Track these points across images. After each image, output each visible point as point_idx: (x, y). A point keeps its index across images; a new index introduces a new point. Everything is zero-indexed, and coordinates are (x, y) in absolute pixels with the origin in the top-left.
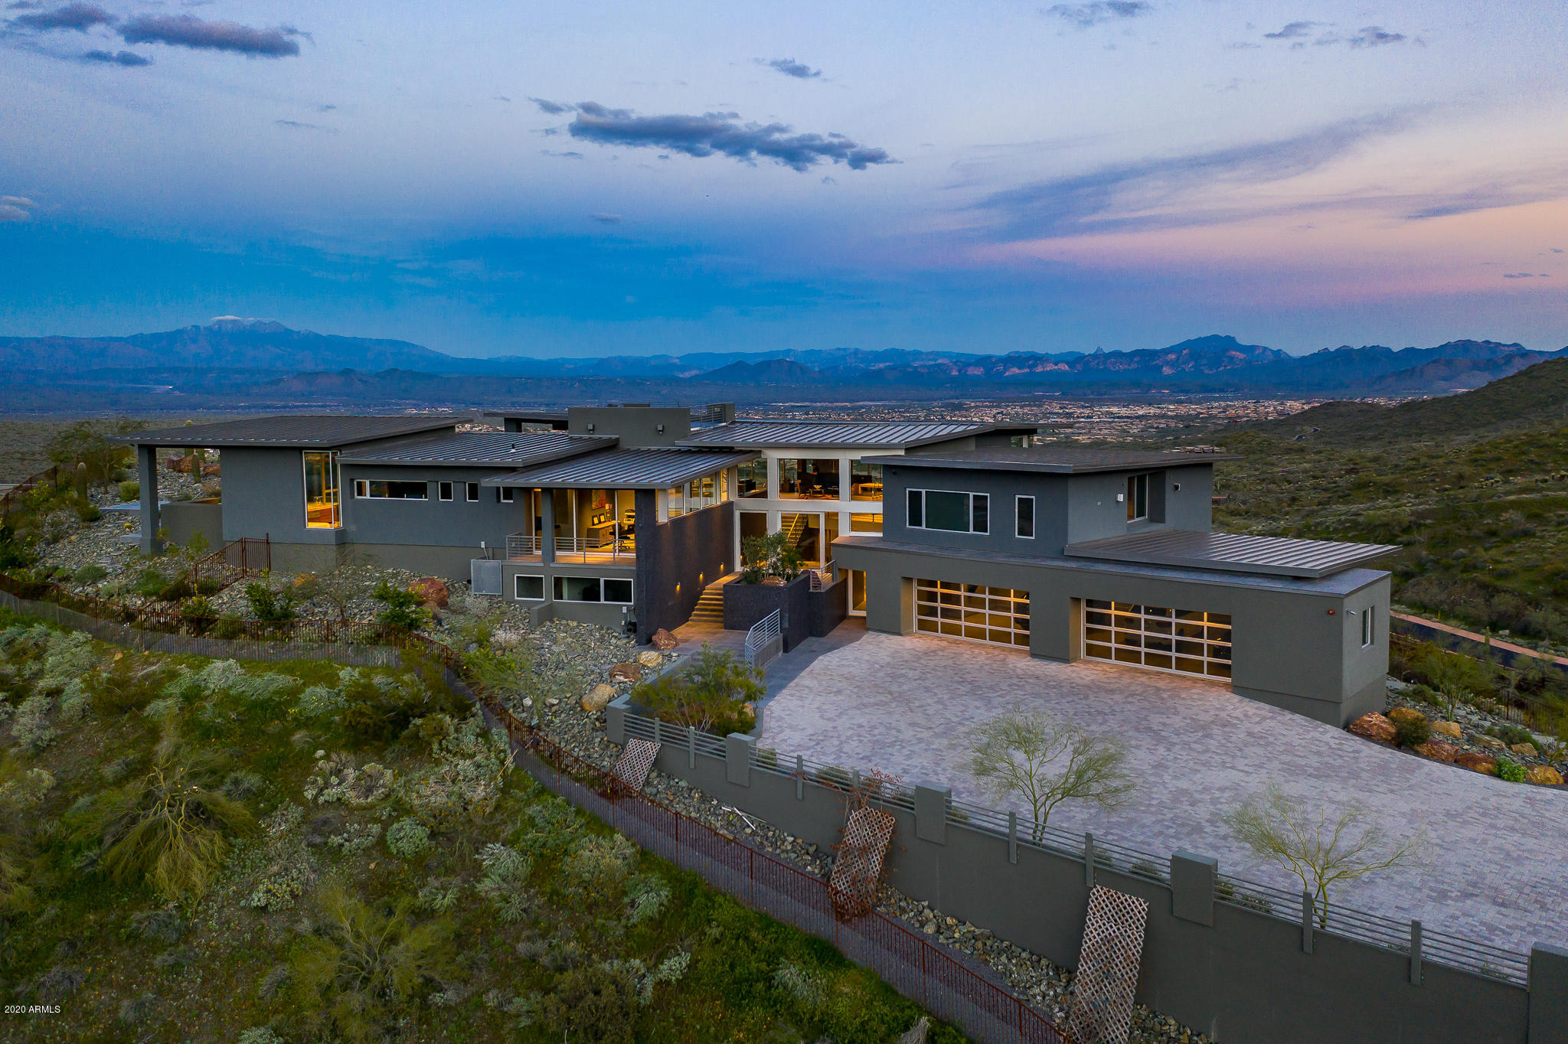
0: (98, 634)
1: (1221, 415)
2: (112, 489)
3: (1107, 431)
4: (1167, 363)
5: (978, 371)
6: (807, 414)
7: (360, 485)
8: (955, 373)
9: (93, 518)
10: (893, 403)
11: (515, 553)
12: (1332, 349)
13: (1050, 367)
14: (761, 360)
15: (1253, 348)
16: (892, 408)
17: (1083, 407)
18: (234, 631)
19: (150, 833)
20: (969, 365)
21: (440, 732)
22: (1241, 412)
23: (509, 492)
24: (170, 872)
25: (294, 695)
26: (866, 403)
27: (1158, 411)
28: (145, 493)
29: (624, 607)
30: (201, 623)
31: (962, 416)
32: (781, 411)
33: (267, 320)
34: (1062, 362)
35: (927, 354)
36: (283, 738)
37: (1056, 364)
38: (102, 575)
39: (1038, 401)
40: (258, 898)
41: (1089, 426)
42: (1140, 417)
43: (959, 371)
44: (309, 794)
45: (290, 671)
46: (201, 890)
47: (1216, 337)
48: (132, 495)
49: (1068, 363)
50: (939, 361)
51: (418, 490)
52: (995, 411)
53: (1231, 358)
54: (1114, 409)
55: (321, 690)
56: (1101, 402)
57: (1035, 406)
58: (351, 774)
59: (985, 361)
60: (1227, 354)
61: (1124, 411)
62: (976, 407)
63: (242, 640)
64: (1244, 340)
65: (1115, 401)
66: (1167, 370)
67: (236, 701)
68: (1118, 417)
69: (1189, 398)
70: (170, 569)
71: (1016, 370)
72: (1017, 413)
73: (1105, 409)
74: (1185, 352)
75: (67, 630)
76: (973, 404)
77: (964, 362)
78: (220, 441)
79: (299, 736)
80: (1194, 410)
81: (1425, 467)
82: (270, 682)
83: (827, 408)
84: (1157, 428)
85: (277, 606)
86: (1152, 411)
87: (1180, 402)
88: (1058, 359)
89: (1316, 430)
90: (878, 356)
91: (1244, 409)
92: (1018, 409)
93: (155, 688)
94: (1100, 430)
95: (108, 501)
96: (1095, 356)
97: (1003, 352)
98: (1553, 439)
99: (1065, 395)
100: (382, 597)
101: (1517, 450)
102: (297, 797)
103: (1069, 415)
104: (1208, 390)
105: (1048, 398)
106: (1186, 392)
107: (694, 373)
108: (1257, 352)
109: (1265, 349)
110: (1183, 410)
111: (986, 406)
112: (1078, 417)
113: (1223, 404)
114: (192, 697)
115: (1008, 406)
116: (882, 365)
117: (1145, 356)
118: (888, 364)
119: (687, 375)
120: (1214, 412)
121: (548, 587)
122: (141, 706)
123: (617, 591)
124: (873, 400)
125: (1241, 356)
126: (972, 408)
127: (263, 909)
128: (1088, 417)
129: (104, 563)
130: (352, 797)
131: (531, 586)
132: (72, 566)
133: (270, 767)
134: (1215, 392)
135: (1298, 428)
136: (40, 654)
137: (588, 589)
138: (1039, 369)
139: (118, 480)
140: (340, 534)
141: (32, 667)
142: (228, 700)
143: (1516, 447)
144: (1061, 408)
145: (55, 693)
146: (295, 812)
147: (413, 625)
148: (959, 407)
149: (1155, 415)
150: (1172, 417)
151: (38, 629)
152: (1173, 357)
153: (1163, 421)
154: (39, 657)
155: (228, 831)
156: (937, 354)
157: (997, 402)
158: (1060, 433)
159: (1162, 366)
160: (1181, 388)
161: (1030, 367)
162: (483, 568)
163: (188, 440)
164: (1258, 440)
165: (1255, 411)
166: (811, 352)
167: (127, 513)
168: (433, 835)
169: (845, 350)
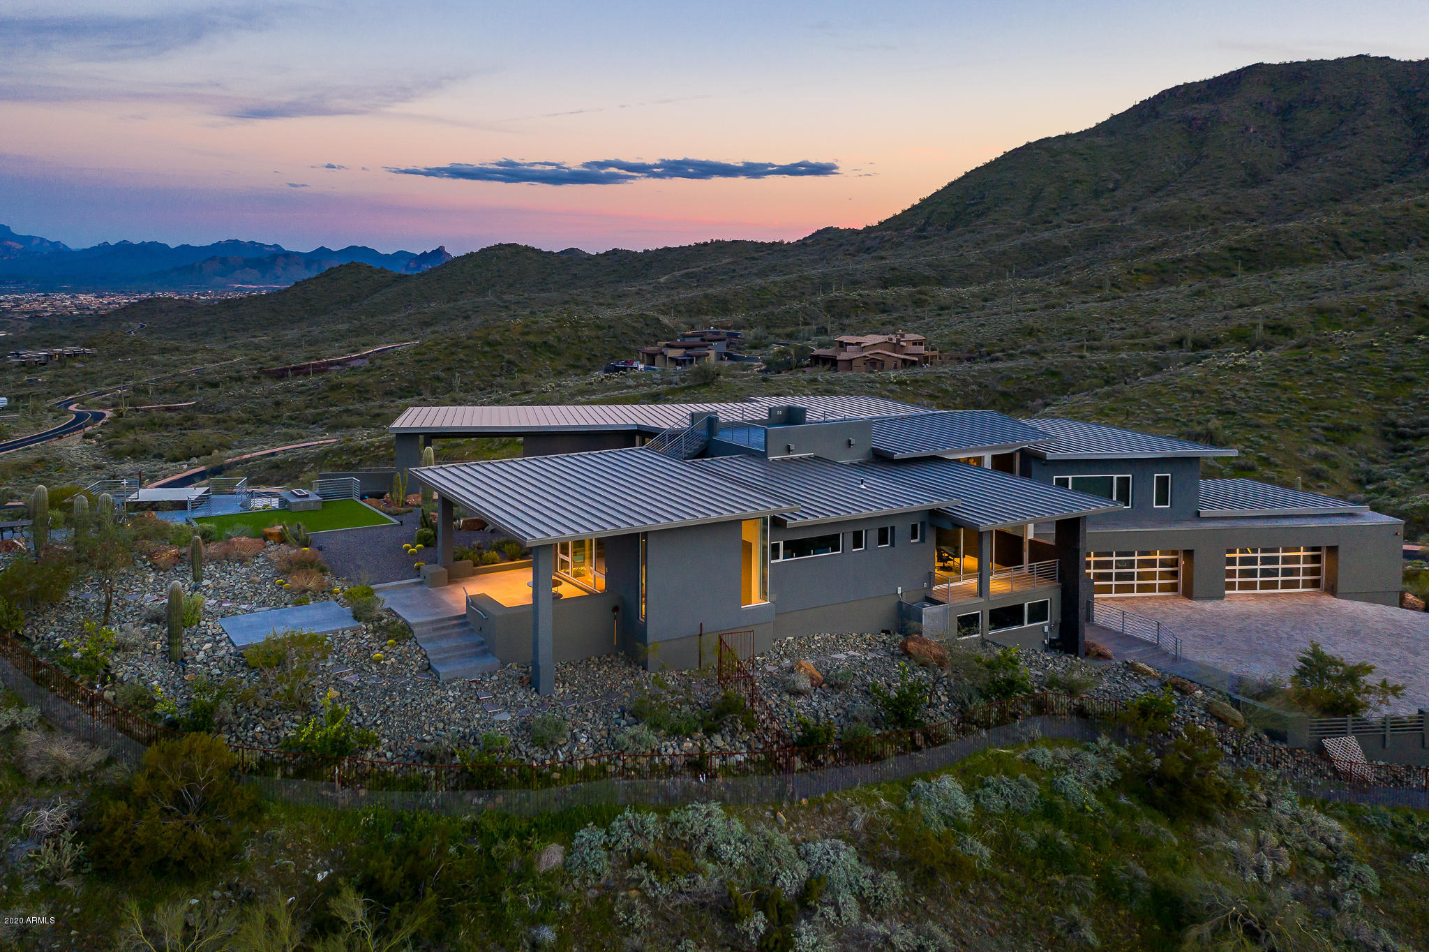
7: (775, 547)
12: (112, 243)
15: (31, 238)
29: (1046, 626)
53: (8, 248)
81: (380, 368)
89: (142, 326)
91: (37, 302)
98: (471, 341)
101: (448, 351)
108: (34, 243)
109: (42, 240)
121: (985, 621)
125: (18, 246)
140: (773, 608)
143: (446, 348)
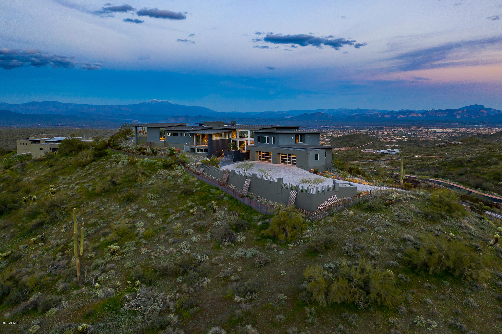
0: (129, 155)
1: (475, 132)
2: (130, 136)
3: (432, 137)
4: (458, 114)
5: (388, 116)
6: (327, 130)
7: (169, 134)
8: (380, 117)
9: (127, 139)
10: (357, 127)
11: (191, 145)
13: (415, 115)
14: (313, 112)
15: (490, 109)
16: (357, 128)
17: (426, 129)
18: (148, 154)
19: (137, 176)
20: (385, 114)
21: (175, 167)
22: (483, 131)
23: (191, 134)
24: (140, 180)
25: (156, 163)
26: (348, 127)
27: (453, 130)
28: (135, 136)
29: (207, 153)
30: (144, 153)
31: (381, 131)
32: (318, 129)
33: (165, 101)
34: (419, 113)
35: (370, 110)
36: (154, 167)
37: (417, 114)
38: (129, 147)
39: (409, 127)
40: (150, 183)
41: (426, 135)
42: (445, 133)
43: (382, 116)
44: (157, 173)
45: (156, 160)
46: (143, 182)
47: (476, 105)
48: (133, 136)
49: (421, 114)
50: (375, 113)
51: (177, 134)
52: (393, 130)
53: (482, 113)
54: (437, 130)
55: (160, 162)
56: (432, 127)
57: (408, 128)
58: (163, 171)
59: (391, 113)
60: (481, 111)
61: (440, 130)
62: (386, 128)
63: (150, 156)
64: (486, 106)
65: (437, 127)
66: (458, 117)
67: (148, 163)
68: (438, 132)
69: (466, 126)
70: (139, 146)
71: (402, 116)
72: (401, 131)
73: (433, 129)
74: (465, 110)
75: (124, 154)
76: (385, 127)
77: (383, 113)
78: (147, 126)
79: (156, 167)
80: (466, 130)
82: (153, 161)
83: (335, 128)
84: (451, 136)
85: (155, 151)
86: (451, 130)
87: (462, 128)
88: (418, 112)
90: (353, 111)
91: (484, 130)
92: (401, 129)
93: (137, 161)
94: (430, 136)
95: (129, 137)
96: (432, 111)
97: (398, 110)
99: (420, 125)
100: (170, 150)
102: (156, 173)
103: (420, 131)
104: (473, 123)
105: (412, 125)
106: (465, 124)
107: (291, 117)
108: (491, 111)
109: (495, 110)
110: (462, 130)
111: (390, 128)
112: (423, 132)
113: (477, 128)
114: (142, 163)
115: (398, 128)
116: (354, 114)
117: (451, 112)
118: (356, 114)
119: (289, 117)
120: (473, 131)
121: (196, 150)
122: (135, 164)
123: (206, 151)
124: (350, 126)
125: (486, 112)
126: (385, 128)
127: (151, 184)
128: (426, 132)
129: (129, 146)
130: (163, 174)
131: (193, 150)
132: (124, 146)
133: (153, 170)
134: (476, 124)
135: (498, 137)
136: (120, 157)
137: (202, 150)
138: (411, 116)
139: (130, 134)
140: (165, 141)
141: (119, 159)
142: (147, 163)
144: (417, 129)
145: (123, 162)
146: (155, 175)
147: (174, 154)
148: (380, 128)
149: (451, 132)
150: (457, 133)
151: (120, 154)
152: (460, 112)
153: (454, 134)
154: (120, 158)
155: (147, 176)
156: (373, 111)
157: (394, 126)
158: (415, 137)
159: (456, 115)
160: (462, 123)
161: (407, 115)
162: (186, 147)
163: (142, 126)
164: (475, 140)
165: (488, 131)
166: (330, 110)
167: (132, 139)
168: (173, 178)
169: (341, 109)
